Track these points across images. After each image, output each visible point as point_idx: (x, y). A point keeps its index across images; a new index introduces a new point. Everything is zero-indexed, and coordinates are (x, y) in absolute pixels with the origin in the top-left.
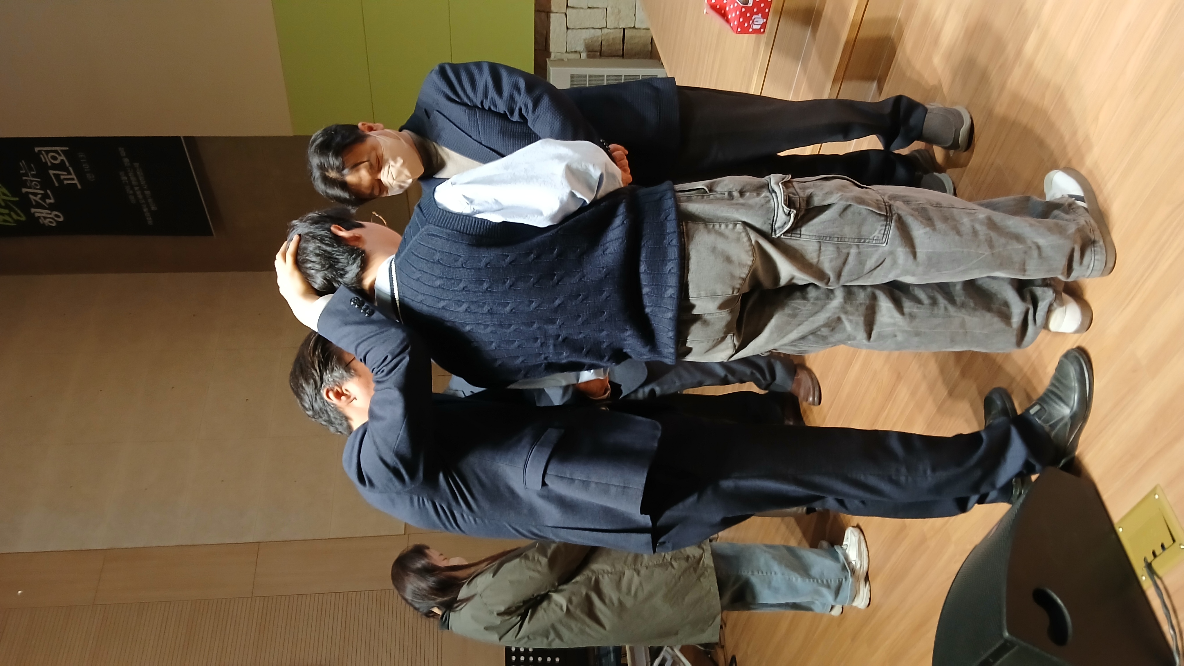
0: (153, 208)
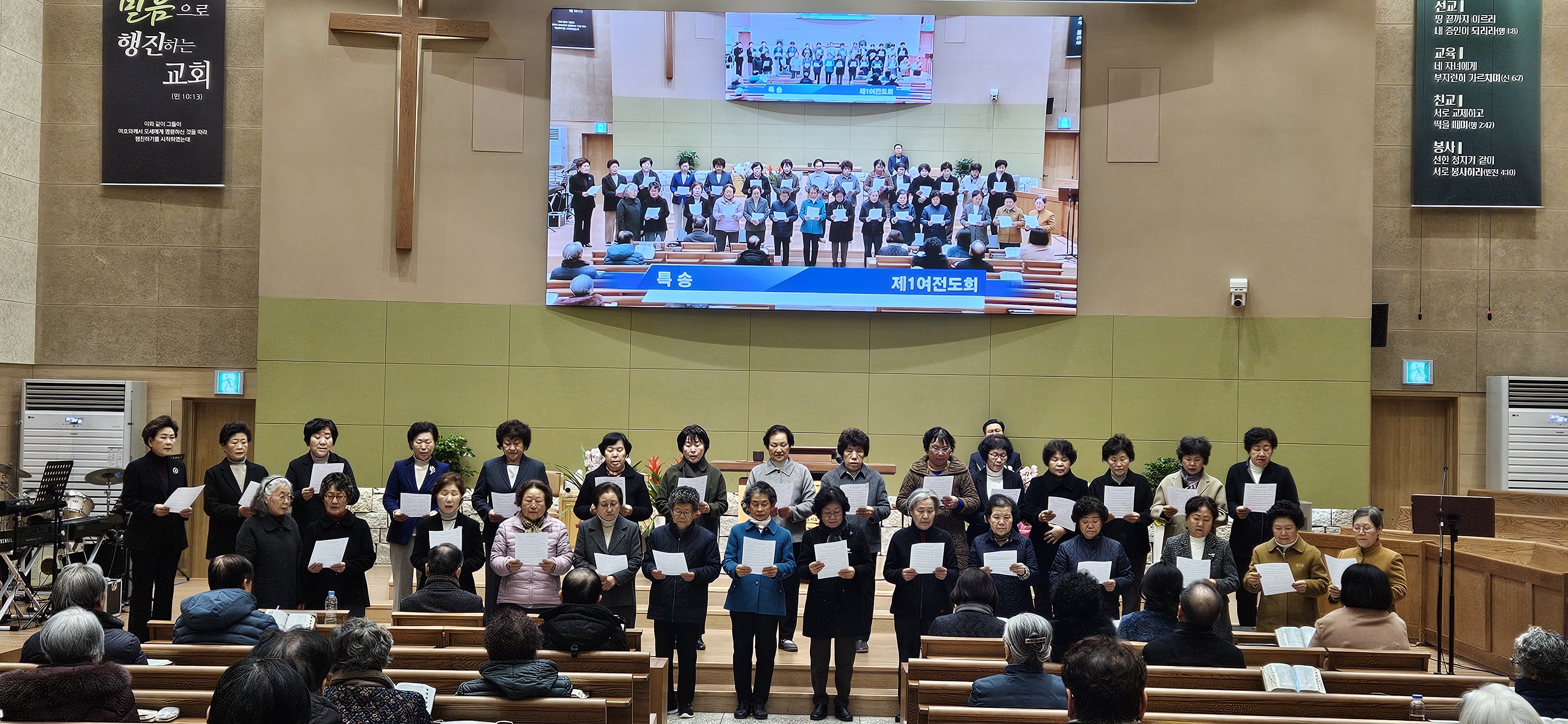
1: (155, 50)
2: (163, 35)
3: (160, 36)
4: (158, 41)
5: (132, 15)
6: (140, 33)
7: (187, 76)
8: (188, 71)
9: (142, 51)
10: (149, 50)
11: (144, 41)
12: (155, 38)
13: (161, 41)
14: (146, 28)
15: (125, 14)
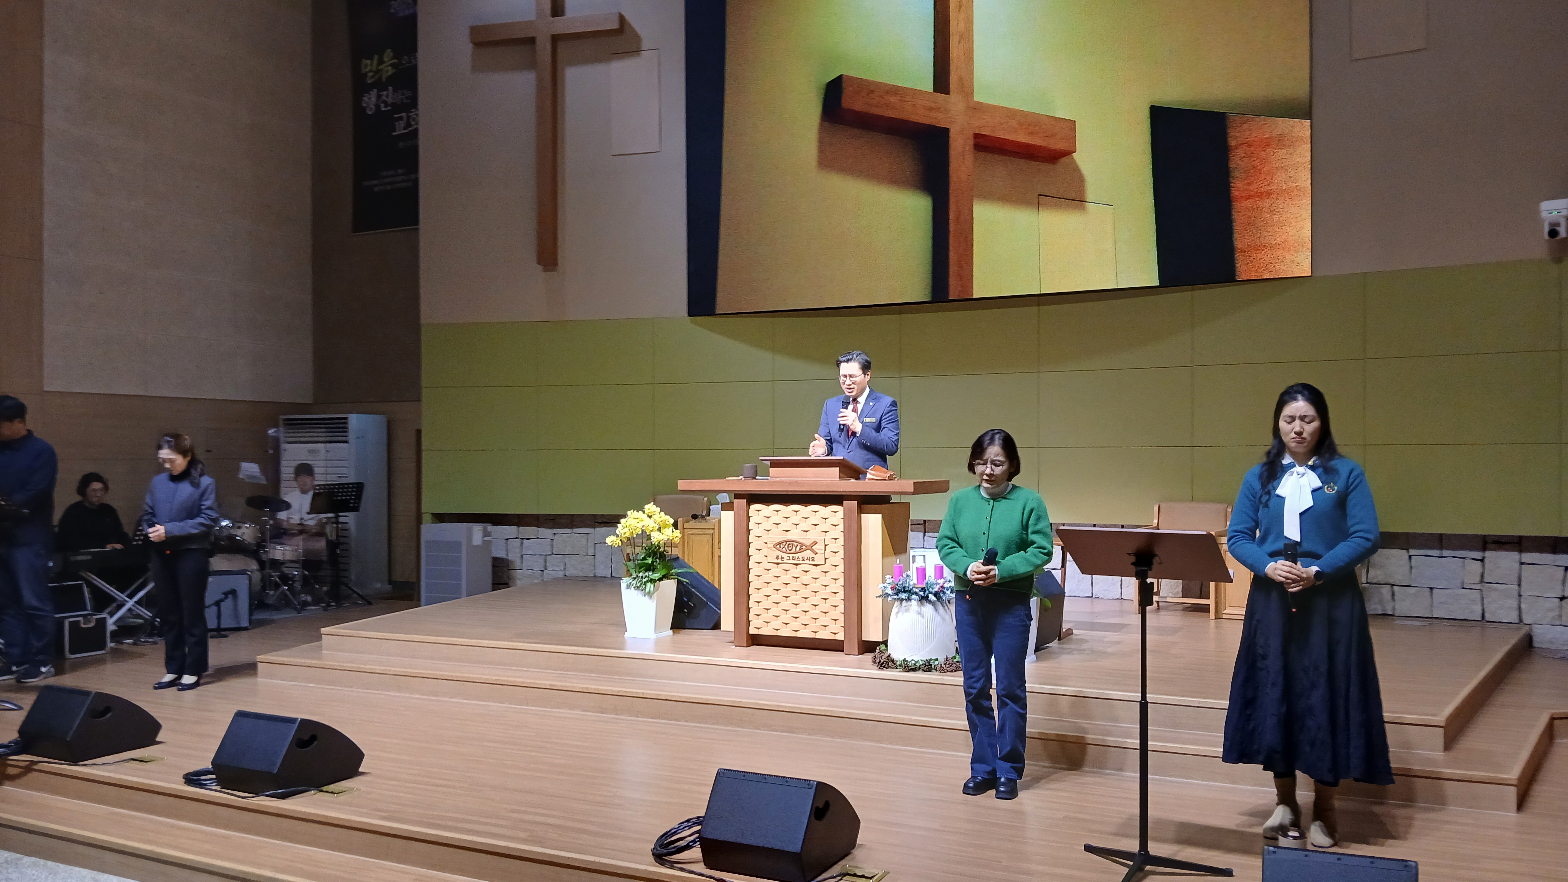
0: (376, 189)
1: (386, 105)
2: (390, 88)
3: (387, 90)
4: (387, 96)
5: (371, 74)
6: (375, 91)
7: (408, 125)
8: (409, 117)
9: (377, 106)
10: (382, 105)
11: (379, 96)
12: (385, 93)
13: (390, 96)
14: (380, 85)
15: (366, 75)
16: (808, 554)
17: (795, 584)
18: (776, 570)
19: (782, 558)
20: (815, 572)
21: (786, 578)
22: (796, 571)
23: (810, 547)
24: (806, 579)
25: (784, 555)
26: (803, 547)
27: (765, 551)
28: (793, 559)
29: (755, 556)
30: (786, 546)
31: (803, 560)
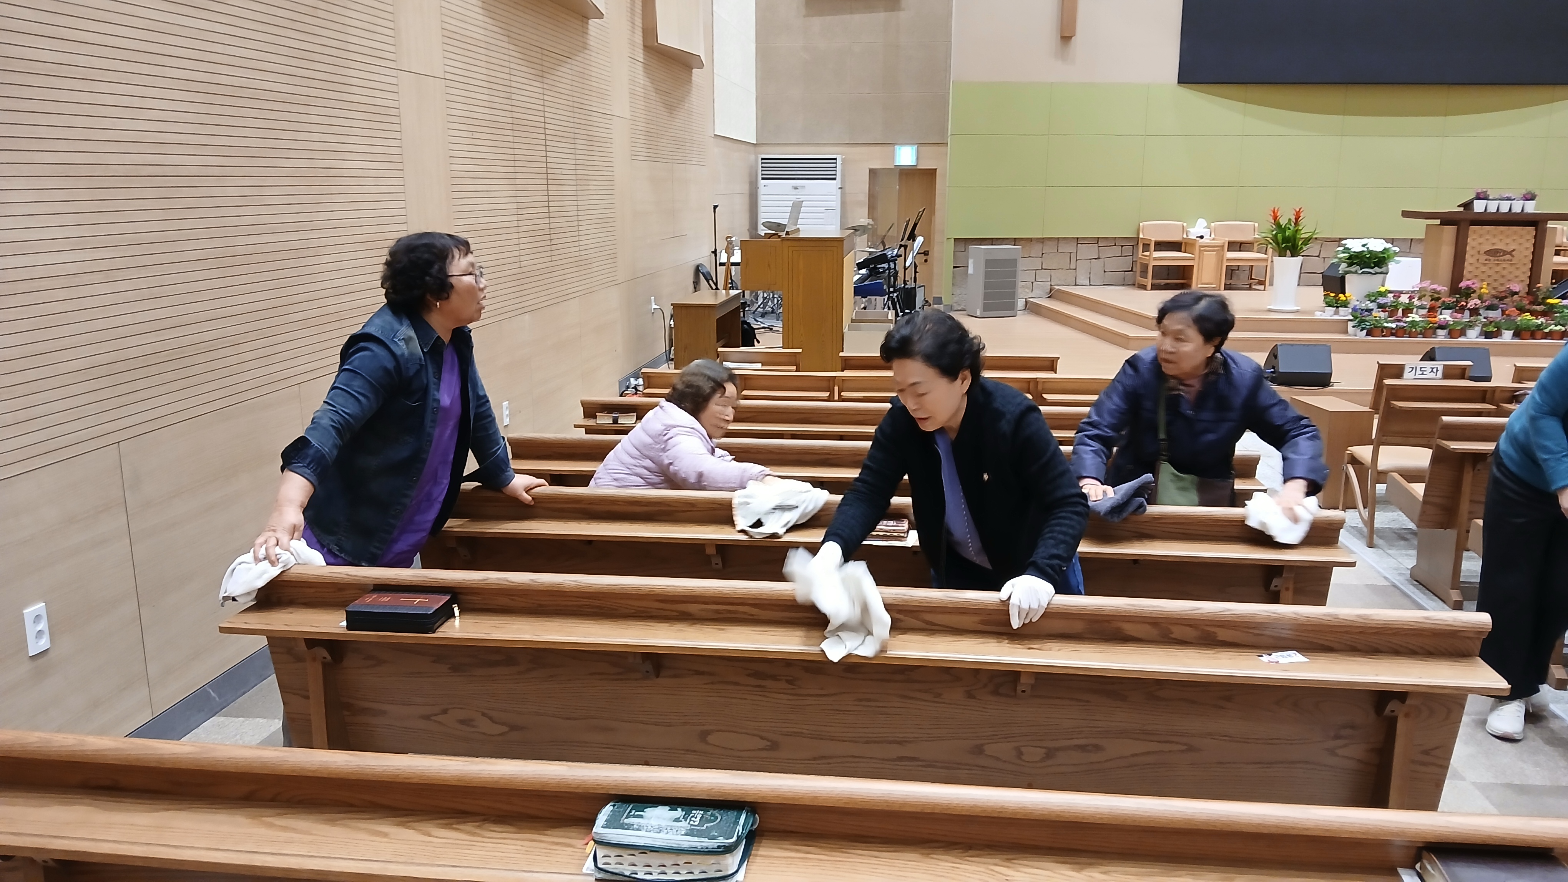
16: (1508, 257)
17: (1496, 277)
18: (1484, 269)
19: (1490, 260)
20: (1511, 269)
21: (1490, 272)
22: (1498, 269)
23: (1510, 253)
24: (1505, 273)
25: (1491, 258)
26: (1505, 253)
27: (1477, 256)
28: (1498, 260)
29: (1469, 259)
30: (1493, 253)
31: (1504, 260)
